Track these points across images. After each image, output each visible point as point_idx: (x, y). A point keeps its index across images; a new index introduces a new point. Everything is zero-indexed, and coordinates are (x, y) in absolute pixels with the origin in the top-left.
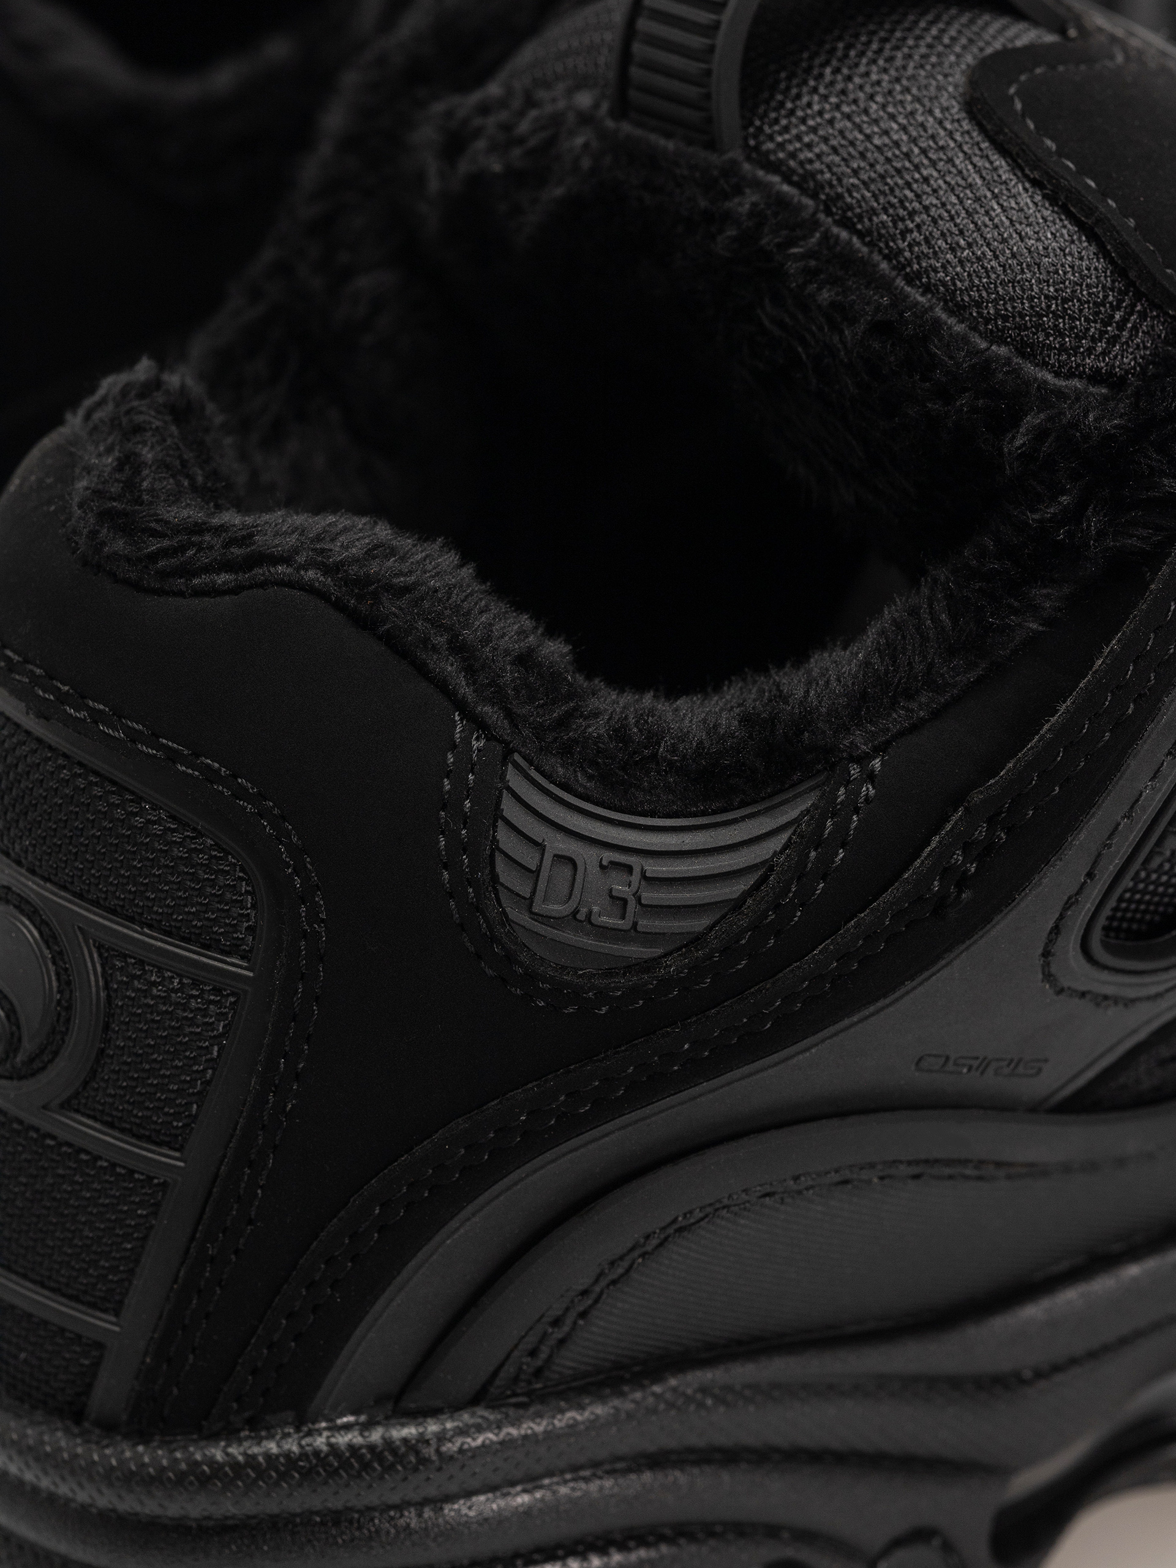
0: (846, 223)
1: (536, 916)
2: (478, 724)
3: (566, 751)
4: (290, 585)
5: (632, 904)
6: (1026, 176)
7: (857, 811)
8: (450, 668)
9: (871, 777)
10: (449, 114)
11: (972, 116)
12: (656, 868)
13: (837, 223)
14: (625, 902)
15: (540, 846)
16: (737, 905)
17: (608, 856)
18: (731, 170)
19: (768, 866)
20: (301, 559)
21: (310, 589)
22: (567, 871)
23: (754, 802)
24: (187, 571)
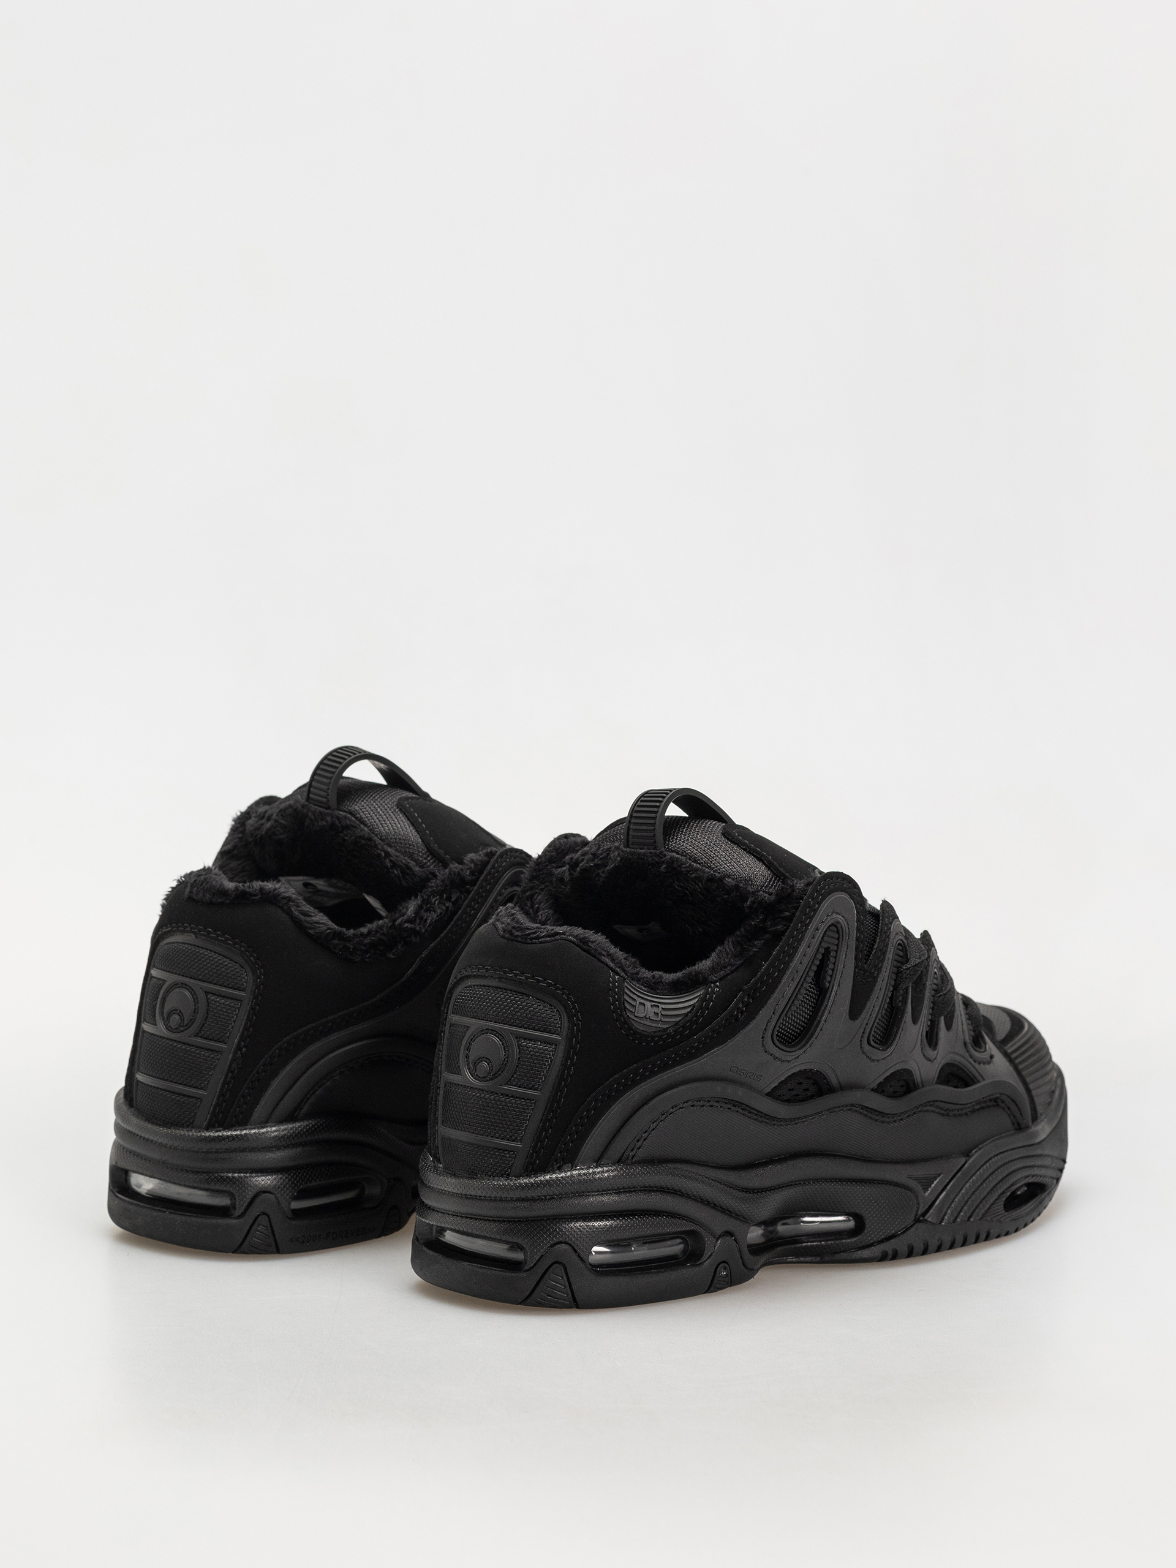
0: (695, 861)
1: (635, 1016)
2: (617, 974)
3: (638, 980)
4: (565, 940)
5: (660, 1014)
6: (741, 848)
7: (714, 994)
8: (607, 960)
9: (717, 986)
10: (572, 858)
11: (725, 837)
12: (664, 1006)
13: (693, 862)
14: (658, 1014)
15: (635, 1000)
16: (686, 1015)
17: (652, 1004)
18: (661, 852)
19: (693, 1006)
20: (568, 934)
21: (570, 941)
22: (643, 1007)
23: (687, 993)
24: (538, 938)
